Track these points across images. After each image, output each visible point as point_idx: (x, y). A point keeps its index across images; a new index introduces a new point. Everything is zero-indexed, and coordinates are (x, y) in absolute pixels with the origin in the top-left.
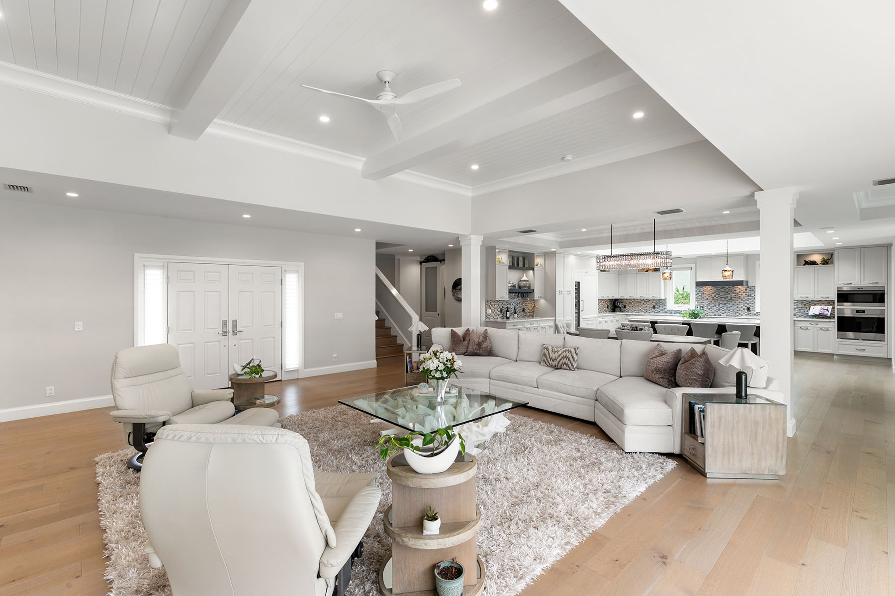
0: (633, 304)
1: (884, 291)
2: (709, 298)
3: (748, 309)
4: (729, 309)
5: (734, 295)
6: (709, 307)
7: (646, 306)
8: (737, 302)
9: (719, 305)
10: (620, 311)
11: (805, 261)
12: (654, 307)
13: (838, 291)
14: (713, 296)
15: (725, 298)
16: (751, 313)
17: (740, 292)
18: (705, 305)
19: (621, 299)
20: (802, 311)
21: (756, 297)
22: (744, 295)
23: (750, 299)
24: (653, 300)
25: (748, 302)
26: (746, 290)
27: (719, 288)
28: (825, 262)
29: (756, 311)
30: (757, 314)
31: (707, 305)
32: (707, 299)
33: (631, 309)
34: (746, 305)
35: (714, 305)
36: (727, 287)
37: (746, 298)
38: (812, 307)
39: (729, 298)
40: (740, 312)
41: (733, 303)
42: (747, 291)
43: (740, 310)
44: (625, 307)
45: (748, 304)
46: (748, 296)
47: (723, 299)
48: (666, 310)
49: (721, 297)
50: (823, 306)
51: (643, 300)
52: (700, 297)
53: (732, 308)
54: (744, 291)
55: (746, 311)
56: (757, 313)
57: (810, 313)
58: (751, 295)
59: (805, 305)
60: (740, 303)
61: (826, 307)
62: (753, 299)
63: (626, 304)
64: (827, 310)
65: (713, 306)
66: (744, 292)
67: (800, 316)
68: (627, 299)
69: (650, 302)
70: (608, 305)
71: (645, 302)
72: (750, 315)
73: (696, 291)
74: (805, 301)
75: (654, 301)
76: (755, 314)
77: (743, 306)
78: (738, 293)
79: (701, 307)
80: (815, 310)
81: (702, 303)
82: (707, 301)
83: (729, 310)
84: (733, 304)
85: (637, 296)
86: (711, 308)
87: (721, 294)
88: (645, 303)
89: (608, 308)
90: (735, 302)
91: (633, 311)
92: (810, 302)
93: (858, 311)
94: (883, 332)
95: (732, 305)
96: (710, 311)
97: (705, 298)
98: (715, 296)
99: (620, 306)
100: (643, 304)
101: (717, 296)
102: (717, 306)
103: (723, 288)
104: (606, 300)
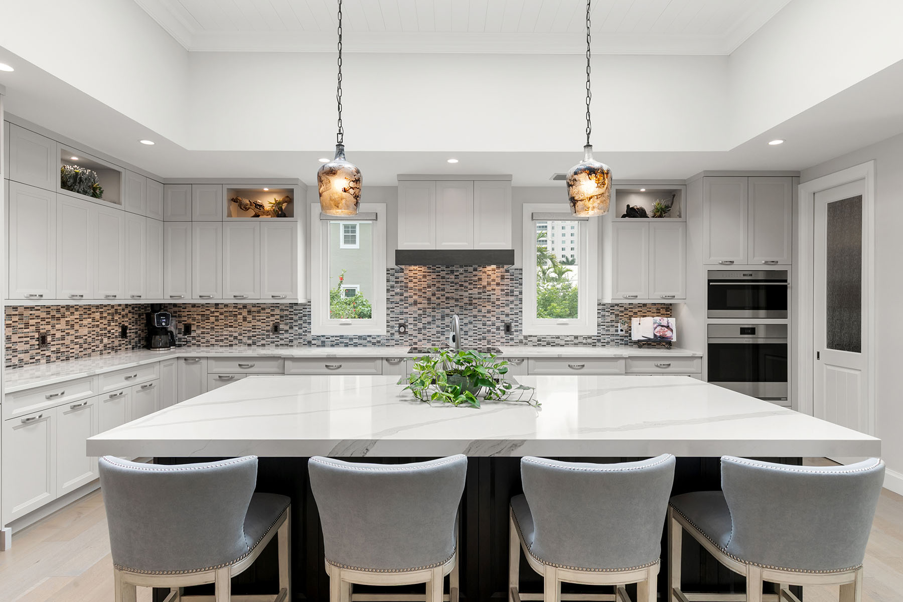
0: (212, 319)
1: (786, 281)
2: (419, 300)
3: (508, 328)
4: (465, 329)
5: (476, 291)
6: (420, 325)
7: (254, 327)
8: (484, 310)
9: (443, 318)
10: (172, 343)
11: (628, 206)
12: (276, 329)
13: (709, 281)
14: (429, 294)
15: (457, 300)
16: (512, 339)
17: (489, 284)
18: (411, 320)
19: (175, 305)
20: (612, 330)
21: (524, 296)
22: (498, 292)
23: (512, 302)
24: (274, 306)
25: (507, 310)
26: (503, 278)
27: (443, 274)
28: (661, 212)
29: (525, 333)
30: (524, 341)
31: (415, 319)
32: (415, 303)
33: (208, 337)
34: (503, 317)
35: (430, 319)
36: (461, 270)
37: (503, 299)
38: (635, 321)
39: (466, 300)
40: (489, 336)
41: (475, 312)
42: (506, 281)
43: (489, 331)
44: (188, 330)
45: (507, 315)
46: (507, 294)
47: (452, 302)
48: (309, 337)
49: (447, 298)
50: (658, 319)
51: (245, 307)
52: (397, 298)
53: (471, 326)
54: (498, 280)
55: (502, 333)
56: (526, 337)
57: (636, 336)
58: (512, 291)
59: (617, 315)
60: (489, 312)
61: (664, 321)
62: (517, 302)
63: (190, 321)
64: (668, 327)
65: (429, 323)
66: (498, 284)
67: (608, 343)
68: (194, 306)
69: (263, 315)
70: (124, 329)
71: (249, 312)
72: (511, 343)
73: (388, 281)
74: (617, 305)
75: (277, 311)
76: (521, 342)
77: (495, 320)
78: (484, 287)
79: (401, 325)
80: (644, 328)
81: (402, 313)
82: (415, 308)
83: (466, 333)
84: (475, 316)
85: (225, 295)
86: (425, 328)
87: (448, 288)
88: (250, 318)
89: (124, 334)
90: (480, 311)
91: (213, 342)
92: (626, 309)
93: (744, 331)
94: (785, 379)
95: (472, 319)
96: (420, 337)
97: (411, 301)
98: (434, 295)
99: (171, 328)
100: (245, 319)
101: (438, 294)
102: (439, 323)
103: (452, 272)
104: (115, 310)
